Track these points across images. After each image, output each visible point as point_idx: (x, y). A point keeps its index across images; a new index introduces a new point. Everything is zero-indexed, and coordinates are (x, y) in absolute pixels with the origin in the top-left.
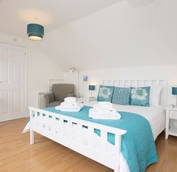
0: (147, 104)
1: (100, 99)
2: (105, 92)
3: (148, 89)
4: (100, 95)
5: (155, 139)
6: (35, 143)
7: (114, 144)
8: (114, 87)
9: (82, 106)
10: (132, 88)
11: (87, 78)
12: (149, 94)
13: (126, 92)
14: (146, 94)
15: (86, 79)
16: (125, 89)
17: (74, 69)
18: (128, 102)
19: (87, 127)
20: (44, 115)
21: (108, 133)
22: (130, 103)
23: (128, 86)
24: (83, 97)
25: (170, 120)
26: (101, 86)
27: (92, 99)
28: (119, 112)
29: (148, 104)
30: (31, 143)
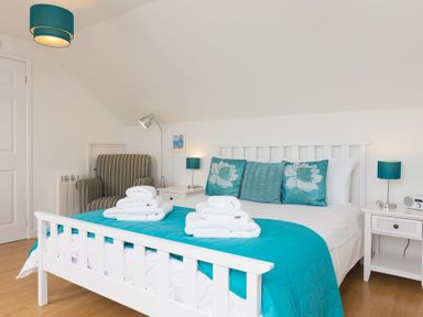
0: (322, 201)
1: (211, 190)
2: (224, 173)
3: (323, 166)
4: (212, 181)
5: (339, 282)
6: (49, 303)
7: (244, 297)
8: (245, 162)
9: (169, 206)
10: (287, 164)
11: (181, 141)
12: (325, 176)
13: (272, 173)
14: (320, 178)
15: (179, 143)
16: (270, 166)
17: (150, 120)
18: (277, 196)
19: (180, 258)
20: (74, 231)
21: (231, 270)
22: (282, 200)
23: (278, 159)
24: (173, 185)
25: (373, 235)
26: (215, 160)
27: (193, 191)
28: (256, 220)
29: (324, 200)
30: (40, 304)
